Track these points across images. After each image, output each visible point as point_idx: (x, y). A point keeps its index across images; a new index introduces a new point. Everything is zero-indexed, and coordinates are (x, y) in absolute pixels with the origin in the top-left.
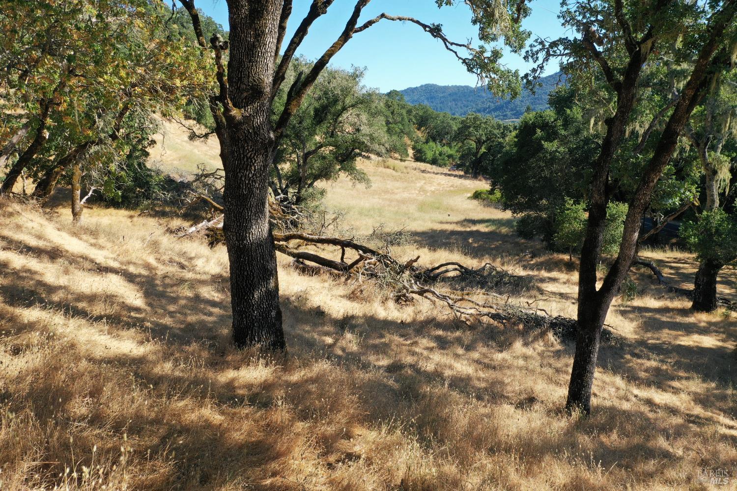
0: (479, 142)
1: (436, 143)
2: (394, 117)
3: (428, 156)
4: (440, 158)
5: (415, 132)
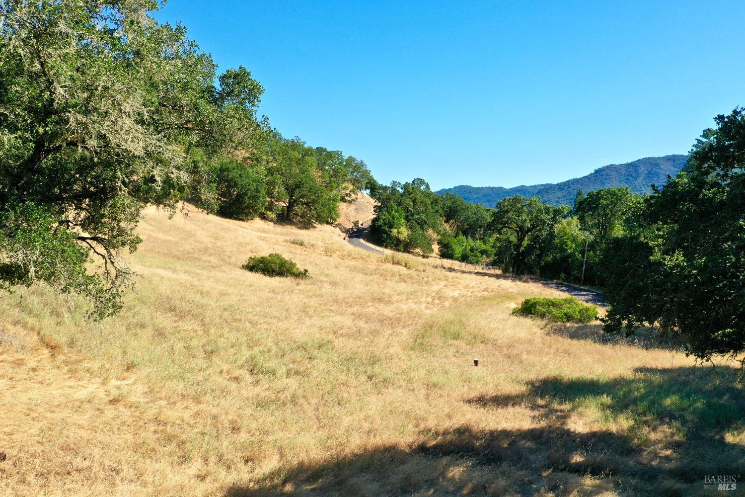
0: (522, 232)
1: (467, 238)
2: (416, 206)
3: (457, 251)
4: (471, 254)
5: (441, 225)
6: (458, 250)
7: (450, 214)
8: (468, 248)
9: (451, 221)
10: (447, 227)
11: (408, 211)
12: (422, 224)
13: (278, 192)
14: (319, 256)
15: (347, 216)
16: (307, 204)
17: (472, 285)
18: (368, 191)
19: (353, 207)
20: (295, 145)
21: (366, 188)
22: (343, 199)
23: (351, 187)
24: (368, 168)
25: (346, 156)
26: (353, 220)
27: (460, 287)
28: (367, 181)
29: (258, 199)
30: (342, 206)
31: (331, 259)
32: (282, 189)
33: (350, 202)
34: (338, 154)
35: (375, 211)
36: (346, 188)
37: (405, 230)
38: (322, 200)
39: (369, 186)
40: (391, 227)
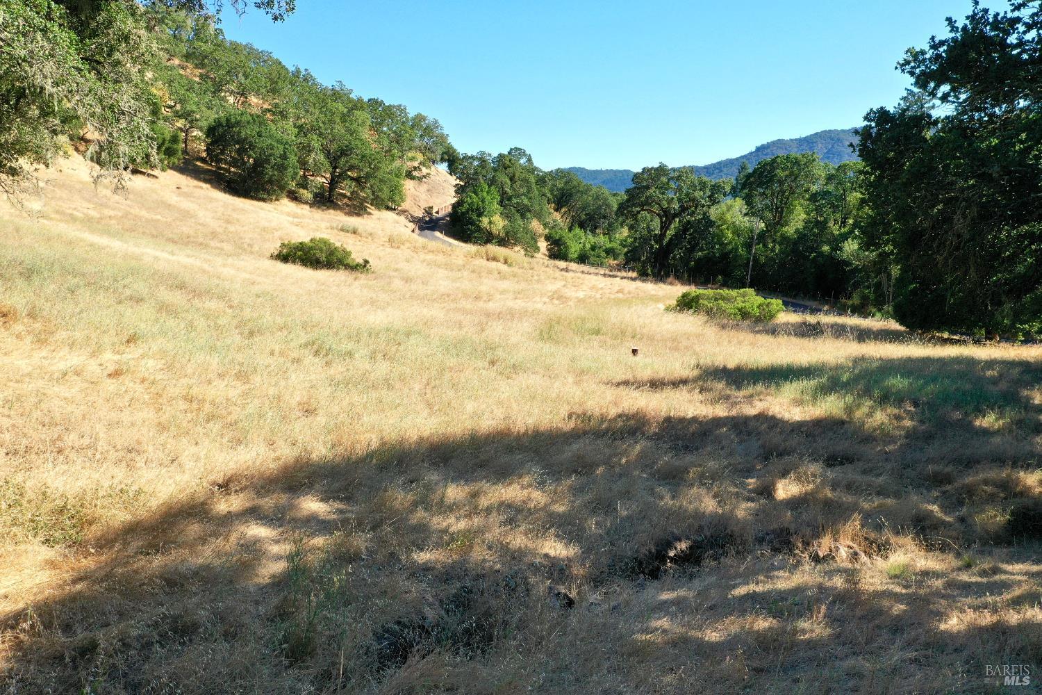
0: (667, 216)
1: (585, 232)
2: (514, 186)
3: (572, 250)
4: (592, 253)
5: (550, 213)
6: (574, 249)
7: (562, 200)
8: (588, 246)
9: (563, 210)
10: (557, 216)
11: (503, 194)
12: (523, 212)
13: (314, 159)
14: (381, 248)
15: (415, 199)
16: (357, 180)
17: (600, 286)
18: (445, 164)
19: (424, 187)
20: (337, 95)
21: (442, 160)
22: (409, 175)
23: (420, 157)
24: (445, 132)
25: (412, 113)
26: (424, 205)
27: (585, 287)
28: (444, 150)
29: (286, 169)
30: (408, 186)
31: (399, 251)
32: (321, 157)
33: (420, 179)
34: (401, 109)
35: (456, 192)
36: (413, 159)
37: (500, 219)
38: (380, 174)
39: (446, 157)
40: (480, 214)
